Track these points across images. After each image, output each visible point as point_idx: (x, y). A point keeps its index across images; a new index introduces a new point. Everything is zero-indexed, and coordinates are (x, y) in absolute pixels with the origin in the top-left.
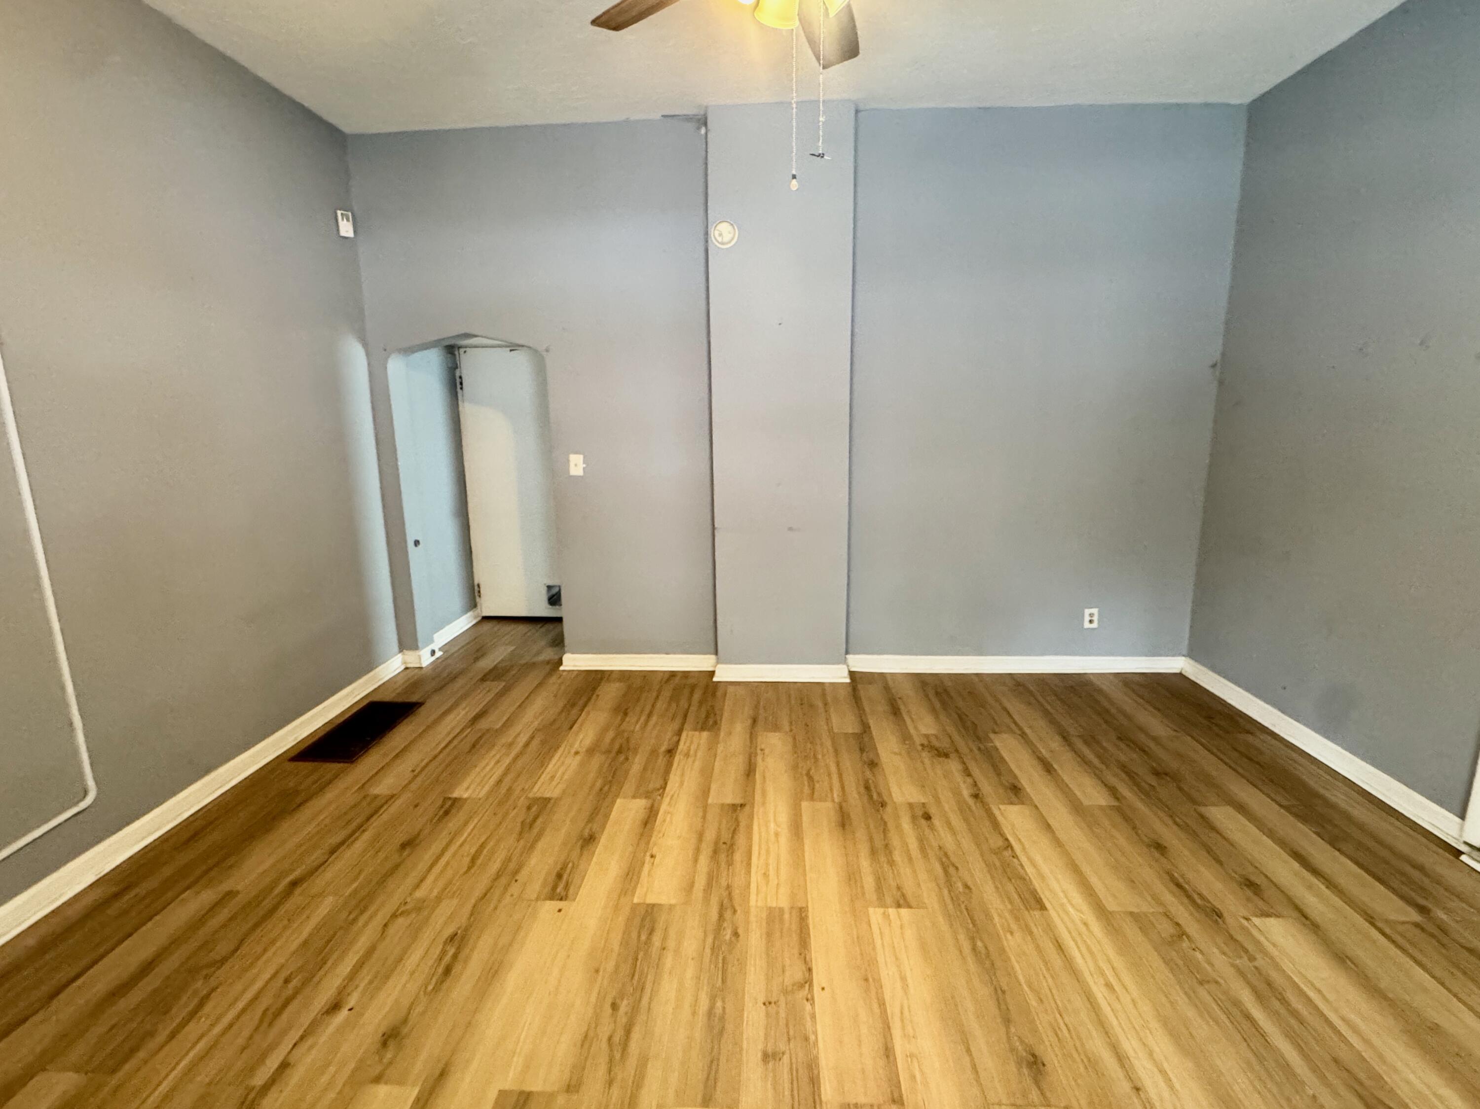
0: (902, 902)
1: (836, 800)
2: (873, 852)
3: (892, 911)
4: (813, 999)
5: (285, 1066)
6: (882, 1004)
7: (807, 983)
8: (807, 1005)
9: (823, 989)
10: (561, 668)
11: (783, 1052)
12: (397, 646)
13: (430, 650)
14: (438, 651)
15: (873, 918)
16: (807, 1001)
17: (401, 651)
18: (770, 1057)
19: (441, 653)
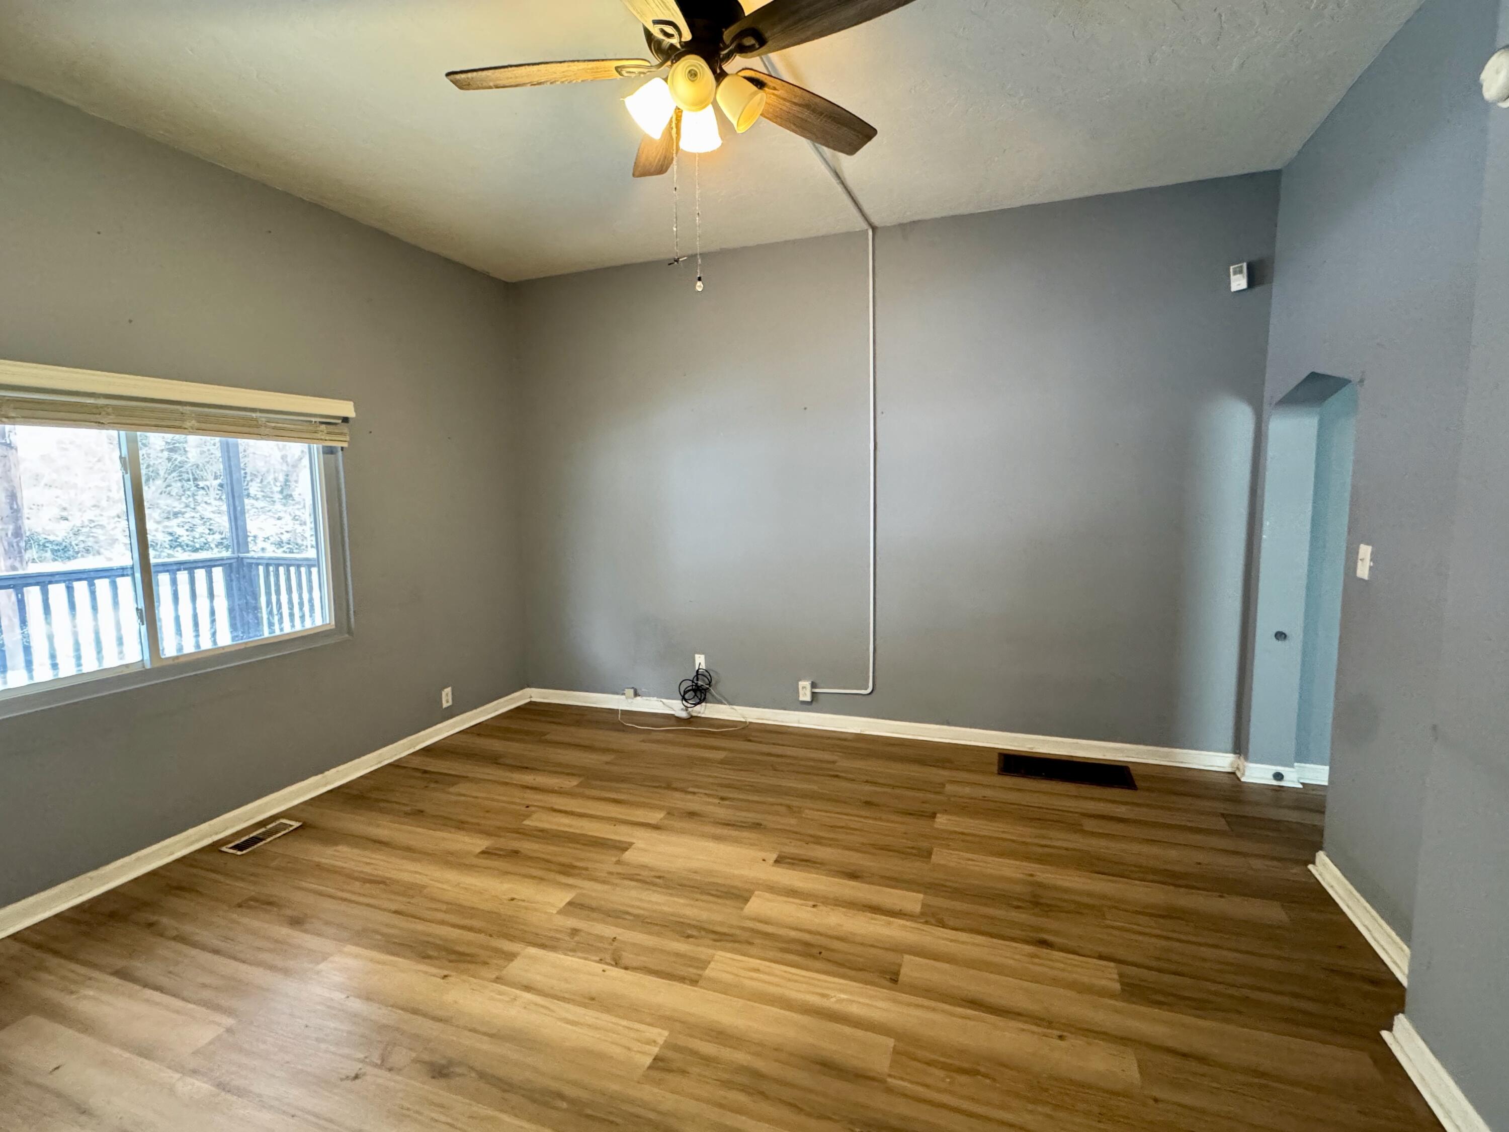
0: (659, 1064)
1: (889, 1080)
2: (758, 1075)
3: (655, 1050)
4: (601, 963)
6: (564, 999)
7: (616, 964)
8: (598, 959)
9: (604, 971)
10: (1310, 867)
11: (573, 938)
12: (1229, 744)
13: (1274, 772)
14: (1293, 782)
15: (656, 1031)
16: (601, 960)
17: (1235, 753)
18: (575, 932)
19: (1301, 786)
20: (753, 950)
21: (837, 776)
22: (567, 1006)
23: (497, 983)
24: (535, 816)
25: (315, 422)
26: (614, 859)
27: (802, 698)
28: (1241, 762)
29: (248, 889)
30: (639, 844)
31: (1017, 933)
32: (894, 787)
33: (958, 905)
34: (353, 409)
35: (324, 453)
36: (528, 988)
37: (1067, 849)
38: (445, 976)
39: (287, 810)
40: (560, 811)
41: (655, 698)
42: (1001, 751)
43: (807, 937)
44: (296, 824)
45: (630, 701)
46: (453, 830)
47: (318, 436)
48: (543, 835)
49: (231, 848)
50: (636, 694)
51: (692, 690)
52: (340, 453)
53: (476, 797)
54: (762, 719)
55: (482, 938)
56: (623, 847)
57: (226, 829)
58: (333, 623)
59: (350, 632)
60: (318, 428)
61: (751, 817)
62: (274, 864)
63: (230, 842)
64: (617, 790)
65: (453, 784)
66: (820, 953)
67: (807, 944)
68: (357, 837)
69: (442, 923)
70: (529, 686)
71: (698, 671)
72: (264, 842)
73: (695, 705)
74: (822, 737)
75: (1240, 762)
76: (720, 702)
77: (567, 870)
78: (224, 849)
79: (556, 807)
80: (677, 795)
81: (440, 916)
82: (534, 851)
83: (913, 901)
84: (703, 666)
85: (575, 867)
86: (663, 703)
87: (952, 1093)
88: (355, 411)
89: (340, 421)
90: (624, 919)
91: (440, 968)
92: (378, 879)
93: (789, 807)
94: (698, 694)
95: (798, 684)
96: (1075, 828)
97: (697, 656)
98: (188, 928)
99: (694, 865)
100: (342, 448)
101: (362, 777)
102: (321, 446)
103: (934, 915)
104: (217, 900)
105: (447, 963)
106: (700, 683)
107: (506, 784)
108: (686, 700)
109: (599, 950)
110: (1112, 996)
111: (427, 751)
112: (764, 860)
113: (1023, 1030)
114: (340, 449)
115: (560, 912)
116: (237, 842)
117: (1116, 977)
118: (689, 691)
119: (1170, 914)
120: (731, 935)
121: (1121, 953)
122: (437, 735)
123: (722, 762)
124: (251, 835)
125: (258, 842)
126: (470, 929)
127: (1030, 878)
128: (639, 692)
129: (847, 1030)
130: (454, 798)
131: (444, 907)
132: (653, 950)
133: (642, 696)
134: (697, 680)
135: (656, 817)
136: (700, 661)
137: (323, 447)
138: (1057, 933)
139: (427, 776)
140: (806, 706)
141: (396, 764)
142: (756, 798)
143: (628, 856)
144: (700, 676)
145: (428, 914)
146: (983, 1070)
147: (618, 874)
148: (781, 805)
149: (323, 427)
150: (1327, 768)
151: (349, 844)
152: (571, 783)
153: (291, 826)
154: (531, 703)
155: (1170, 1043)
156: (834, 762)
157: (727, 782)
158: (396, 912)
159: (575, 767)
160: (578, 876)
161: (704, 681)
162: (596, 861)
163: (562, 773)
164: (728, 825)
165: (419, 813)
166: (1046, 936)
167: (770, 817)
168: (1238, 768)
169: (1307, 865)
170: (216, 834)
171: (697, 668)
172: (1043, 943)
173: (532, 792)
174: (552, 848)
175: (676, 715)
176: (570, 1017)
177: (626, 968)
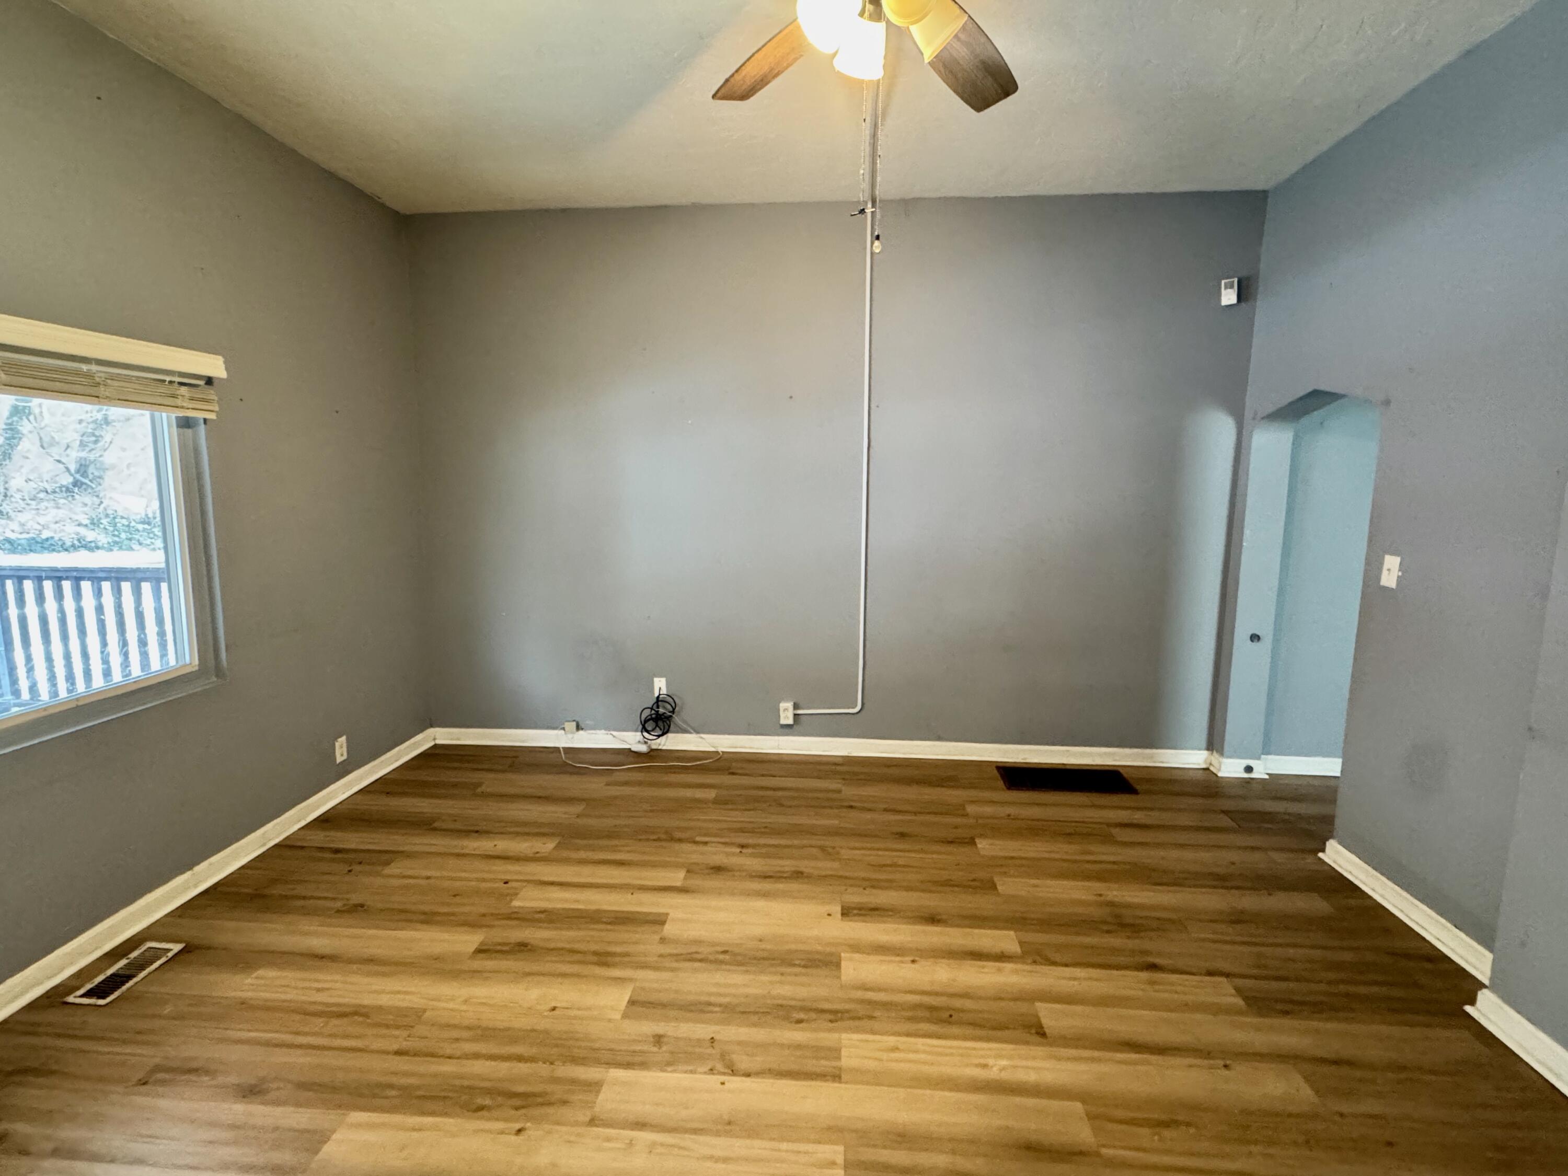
4: (714, 1074)
5: (706, 843)
6: (695, 1131)
7: (734, 1073)
8: (706, 1069)
9: (723, 1083)
10: (1321, 855)
11: (660, 1048)
12: (1204, 743)
13: (1245, 766)
14: (1261, 773)
15: (827, 1148)
16: (711, 1070)
17: (1208, 749)
18: (658, 1039)
19: (1267, 777)
20: (876, 1025)
21: (851, 807)
22: (702, 1138)
23: (597, 1126)
24: (522, 894)
25: (171, 382)
26: (657, 937)
27: (783, 721)
28: (1215, 758)
29: (147, 1056)
30: (673, 914)
31: (1122, 960)
32: (915, 813)
33: (1061, 939)
34: (223, 367)
35: (179, 426)
36: (640, 1125)
37: (1114, 863)
38: (519, 1131)
39: (149, 927)
40: (552, 884)
41: (603, 731)
42: (998, 764)
43: (927, 1000)
44: (176, 948)
45: (570, 736)
46: (419, 926)
47: (179, 402)
48: (549, 917)
49: (82, 996)
50: (578, 728)
51: (652, 719)
52: (202, 427)
53: (428, 878)
54: (736, 747)
55: (543, 1069)
56: (659, 921)
57: (62, 969)
58: (196, 662)
59: (219, 671)
60: (178, 392)
61: (788, 865)
62: (168, 1010)
63: (78, 988)
64: (614, 849)
65: (387, 863)
66: (951, 1016)
67: (932, 1008)
68: (284, 953)
69: (477, 1056)
70: (432, 726)
71: (658, 697)
72: (135, 980)
73: (659, 736)
74: (820, 763)
75: (1212, 758)
76: (685, 731)
77: (603, 959)
78: (71, 999)
79: (546, 879)
80: (686, 847)
81: (469, 1047)
82: (549, 940)
83: (1007, 940)
84: (664, 691)
85: (613, 954)
86: (614, 736)
87: (1168, 1152)
88: (227, 369)
89: (202, 383)
90: (712, 1012)
91: (506, 1120)
92: (348, 1010)
93: (822, 848)
94: (660, 723)
95: (779, 706)
96: (1108, 839)
97: (656, 680)
98: (68, 1133)
99: (758, 931)
100: (205, 420)
101: (243, 867)
102: (173, 416)
103: (1039, 953)
104: (101, 1079)
105: (513, 1112)
106: (661, 710)
107: (458, 855)
108: (648, 732)
109: (701, 1058)
110: (1240, 1013)
111: (325, 821)
112: (829, 915)
113: (1190, 1066)
114: (202, 421)
115: (625, 1016)
116: (89, 986)
117: (1233, 991)
118: (649, 720)
119: (1238, 918)
120: (847, 1011)
121: (1226, 966)
122: (331, 799)
123: (716, 801)
124: (110, 972)
125: (127, 982)
126: (520, 1058)
127: (1099, 899)
128: (582, 725)
129: (1031, 1102)
130: (396, 882)
131: (465, 1034)
132: (763, 1046)
133: (585, 730)
134: (658, 707)
135: (677, 877)
136: (660, 685)
137: (177, 418)
138: (1159, 954)
139: (339, 856)
140: (787, 729)
141: (285, 843)
142: (783, 842)
143: (669, 929)
144: (660, 703)
145: (448, 1049)
146: (1180, 1118)
147: (671, 955)
148: (811, 846)
149: (183, 390)
150: (1340, 761)
151: (271, 964)
152: (547, 846)
153: (169, 950)
154: (436, 746)
155: (1319, 1053)
156: (840, 791)
157: (739, 825)
158: (399, 1053)
159: (541, 825)
160: (624, 965)
161: (664, 708)
162: (636, 943)
163: (528, 834)
164: (766, 877)
165: (357, 910)
166: (1151, 959)
167: (806, 862)
168: (1211, 764)
169: (1317, 853)
170: (49, 978)
171: (656, 694)
172: (1153, 967)
173: (502, 862)
174: (572, 934)
175: (633, 749)
176: (718, 1153)
177: (748, 1075)
